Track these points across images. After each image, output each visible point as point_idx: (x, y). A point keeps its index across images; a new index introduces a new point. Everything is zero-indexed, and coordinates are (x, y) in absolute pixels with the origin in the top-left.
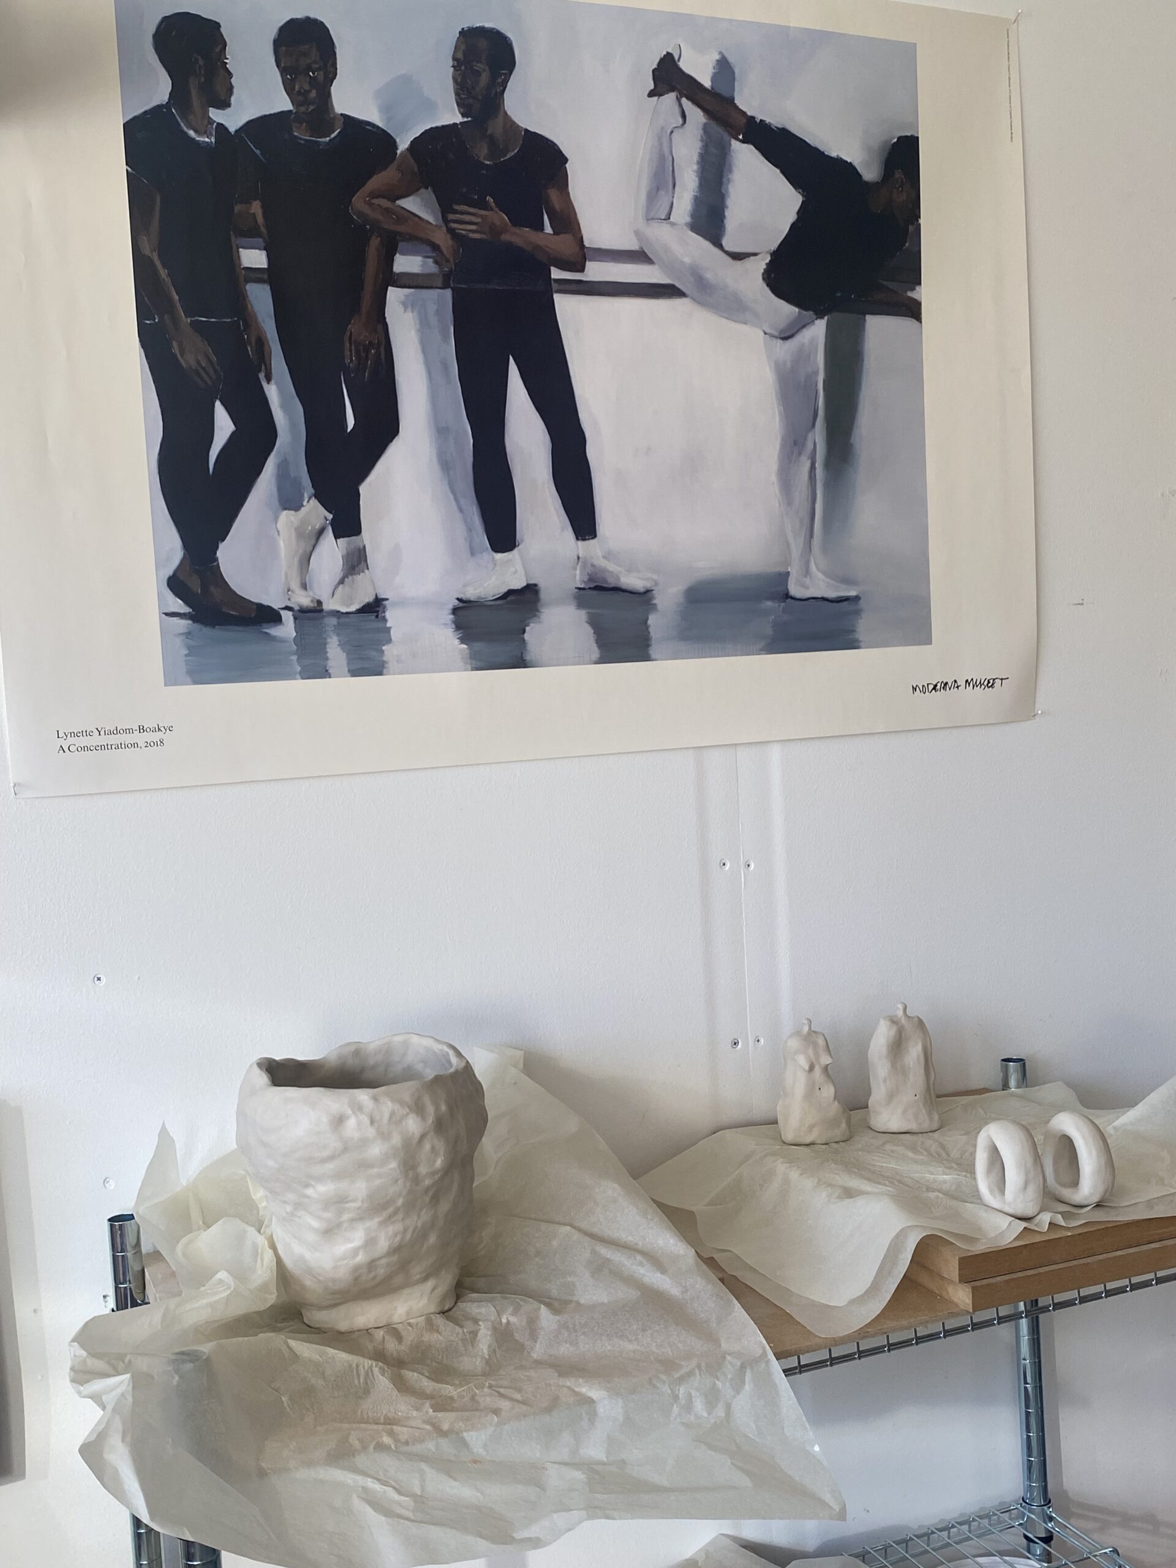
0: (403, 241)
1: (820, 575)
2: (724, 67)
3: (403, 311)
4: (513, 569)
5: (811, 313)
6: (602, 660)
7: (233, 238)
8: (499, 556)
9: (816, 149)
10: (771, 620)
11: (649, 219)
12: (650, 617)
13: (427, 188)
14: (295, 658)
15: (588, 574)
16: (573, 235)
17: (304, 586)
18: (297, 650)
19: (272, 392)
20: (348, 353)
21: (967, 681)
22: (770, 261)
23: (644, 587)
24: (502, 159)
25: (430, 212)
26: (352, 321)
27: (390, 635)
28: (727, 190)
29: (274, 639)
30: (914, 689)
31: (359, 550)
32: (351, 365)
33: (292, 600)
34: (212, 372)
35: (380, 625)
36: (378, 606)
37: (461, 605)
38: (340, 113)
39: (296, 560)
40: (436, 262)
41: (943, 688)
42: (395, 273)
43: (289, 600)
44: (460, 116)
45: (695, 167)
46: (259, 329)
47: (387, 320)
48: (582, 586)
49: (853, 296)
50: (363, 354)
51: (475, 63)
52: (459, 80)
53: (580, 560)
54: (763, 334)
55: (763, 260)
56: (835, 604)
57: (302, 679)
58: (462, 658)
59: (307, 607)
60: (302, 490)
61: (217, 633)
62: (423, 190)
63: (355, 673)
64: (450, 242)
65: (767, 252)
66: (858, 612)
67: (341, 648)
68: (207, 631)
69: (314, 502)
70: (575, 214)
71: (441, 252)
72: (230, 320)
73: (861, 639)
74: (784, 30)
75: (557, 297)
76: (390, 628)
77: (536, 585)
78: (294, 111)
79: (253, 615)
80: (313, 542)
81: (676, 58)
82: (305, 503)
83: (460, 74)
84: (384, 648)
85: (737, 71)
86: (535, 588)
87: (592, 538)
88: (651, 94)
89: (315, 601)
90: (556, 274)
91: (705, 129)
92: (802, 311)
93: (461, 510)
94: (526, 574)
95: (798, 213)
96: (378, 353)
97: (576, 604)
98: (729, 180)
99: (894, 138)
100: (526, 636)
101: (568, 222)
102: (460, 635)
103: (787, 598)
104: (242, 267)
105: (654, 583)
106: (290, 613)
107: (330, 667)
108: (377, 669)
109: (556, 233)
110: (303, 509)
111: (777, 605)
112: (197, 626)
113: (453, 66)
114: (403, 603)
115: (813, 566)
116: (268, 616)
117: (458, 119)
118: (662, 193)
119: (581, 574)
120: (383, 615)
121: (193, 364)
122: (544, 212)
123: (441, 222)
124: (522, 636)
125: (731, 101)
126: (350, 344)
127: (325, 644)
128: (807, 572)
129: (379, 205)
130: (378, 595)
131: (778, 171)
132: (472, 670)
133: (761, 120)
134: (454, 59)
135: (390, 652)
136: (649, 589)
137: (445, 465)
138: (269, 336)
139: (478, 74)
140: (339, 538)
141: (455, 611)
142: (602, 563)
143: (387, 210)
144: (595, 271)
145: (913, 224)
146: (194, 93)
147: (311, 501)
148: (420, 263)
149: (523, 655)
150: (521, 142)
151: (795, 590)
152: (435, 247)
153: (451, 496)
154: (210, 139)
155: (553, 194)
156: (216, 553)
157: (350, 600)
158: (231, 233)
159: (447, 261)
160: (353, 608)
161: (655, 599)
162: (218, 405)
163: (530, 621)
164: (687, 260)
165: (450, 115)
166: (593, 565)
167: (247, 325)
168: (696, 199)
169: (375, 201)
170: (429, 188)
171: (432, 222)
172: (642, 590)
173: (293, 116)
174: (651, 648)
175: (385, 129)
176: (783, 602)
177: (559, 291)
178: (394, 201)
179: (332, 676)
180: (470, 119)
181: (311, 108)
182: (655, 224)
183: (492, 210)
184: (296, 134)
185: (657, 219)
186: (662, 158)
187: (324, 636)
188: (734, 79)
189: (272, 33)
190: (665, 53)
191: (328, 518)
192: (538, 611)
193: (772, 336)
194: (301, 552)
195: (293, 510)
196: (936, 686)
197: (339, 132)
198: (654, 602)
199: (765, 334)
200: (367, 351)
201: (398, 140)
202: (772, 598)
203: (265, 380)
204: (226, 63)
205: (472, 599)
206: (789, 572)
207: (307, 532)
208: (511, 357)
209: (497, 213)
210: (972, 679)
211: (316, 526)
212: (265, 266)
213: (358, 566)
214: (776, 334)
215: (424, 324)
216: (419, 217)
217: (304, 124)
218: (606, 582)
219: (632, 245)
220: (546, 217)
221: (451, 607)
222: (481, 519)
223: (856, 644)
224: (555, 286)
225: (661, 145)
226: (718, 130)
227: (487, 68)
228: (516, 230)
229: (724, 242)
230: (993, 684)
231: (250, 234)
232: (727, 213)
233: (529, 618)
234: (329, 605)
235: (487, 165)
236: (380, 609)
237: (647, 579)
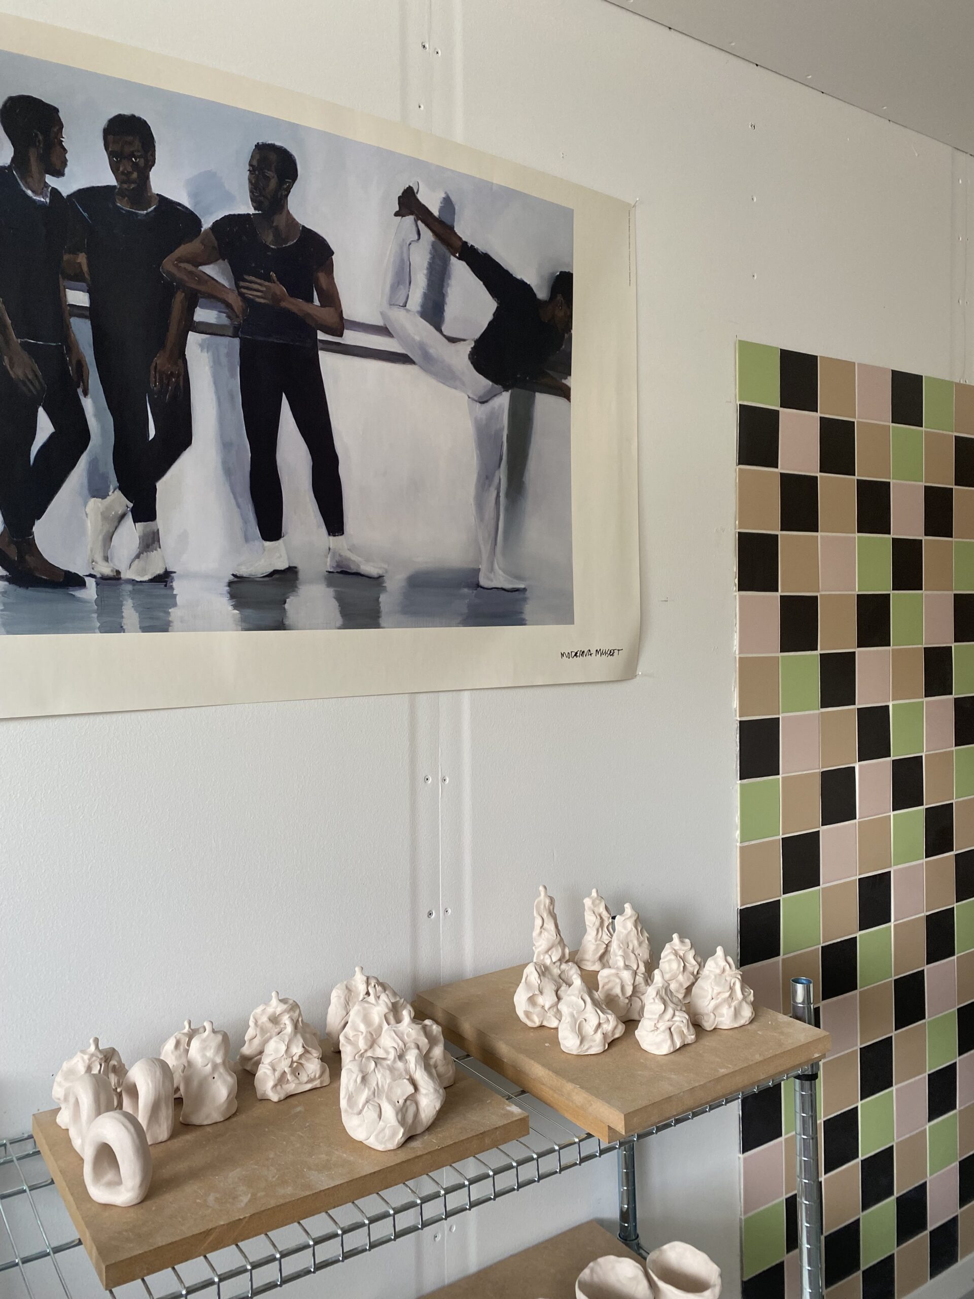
0: (202, 297)
1: (501, 572)
2: (448, 203)
3: (200, 351)
4: (278, 555)
5: (500, 386)
6: (345, 626)
7: (61, 279)
8: (267, 544)
9: (507, 272)
10: (467, 602)
11: (391, 304)
12: (381, 596)
13: (224, 260)
14: (95, 615)
15: (337, 562)
16: (336, 309)
17: (106, 559)
18: (97, 609)
19: (88, 404)
20: (154, 379)
21: (597, 651)
22: (474, 347)
23: (378, 574)
24: (284, 246)
25: (225, 278)
26: (158, 355)
27: (176, 601)
28: (447, 292)
29: (79, 600)
30: (562, 655)
31: (154, 533)
32: (155, 388)
33: (95, 569)
34: (37, 384)
35: (168, 592)
36: (167, 578)
37: (236, 579)
38: (156, 193)
39: (101, 537)
40: (228, 317)
41: (582, 655)
42: (195, 321)
43: (93, 569)
44: (253, 208)
45: (425, 272)
46: (79, 352)
47: (187, 357)
48: (331, 570)
49: (528, 378)
50: (165, 381)
51: (266, 171)
52: (253, 182)
53: (331, 550)
54: (467, 397)
55: (469, 344)
56: (510, 593)
57: (101, 633)
58: (235, 621)
59: (107, 576)
60: (109, 483)
61: (30, 592)
62: (220, 261)
63: (145, 629)
64: (241, 303)
65: (473, 340)
66: (525, 600)
67: (135, 610)
68: (21, 591)
69: (118, 493)
70: (338, 293)
71: (232, 309)
72: (55, 344)
73: (526, 619)
74: (488, 185)
75: (321, 354)
76: (176, 595)
77: (296, 567)
78: (118, 187)
79: (61, 580)
80: (116, 523)
81: (416, 191)
82: (110, 493)
83: (254, 177)
84: (170, 610)
85: (456, 208)
86: (295, 569)
87: (341, 535)
88: (397, 214)
89: (115, 570)
90: (321, 336)
91: (433, 245)
92: (493, 384)
93: (239, 506)
94: (289, 558)
95: (494, 315)
96: (177, 382)
97: (326, 583)
98: (448, 284)
99: (558, 272)
100: (286, 606)
101: (331, 299)
102: (234, 603)
103: (478, 587)
104: (67, 304)
105: (384, 571)
106: (93, 580)
107: (124, 624)
108: (164, 627)
109: (322, 306)
110: (108, 497)
111: (471, 591)
112: (13, 587)
113: (249, 170)
114: (187, 576)
115: (496, 566)
116: (76, 581)
117: (252, 211)
118: (401, 287)
119: (331, 561)
120: (171, 584)
121: (21, 377)
122: (314, 289)
123: (234, 288)
124: (283, 606)
125: (451, 228)
126: (155, 372)
127: (122, 605)
128: (492, 569)
129: (185, 268)
130: (167, 568)
131: (482, 283)
132: (242, 630)
133: (471, 245)
134: (250, 165)
135: (175, 614)
136: (381, 575)
137: (228, 471)
138: (87, 359)
139: (268, 179)
140: (137, 522)
141: (230, 584)
142: (348, 554)
143: (191, 273)
144: (350, 337)
145: (567, 333)
146: (33, 160)
147: (115, 492)
148: (216, 316)
149: (284, 621)
150: (299, 235)
151: (483, 582)
152: (228, 306)
153: (231, 495)
154: (45, 199)
155: (322, 277)
156: (32, 528)
157: (143, 571)
158: (60, 276)
159: (237, 317)
160: (146, 578)
161: (386, 583)
162: (41, 410)
163: (290, 594)
164: (417, 338)
165: (245, 207)
166: (340, 556)
167: (69, 349)
168: (426, 296)
169: (182, 265)
170: (226, 260)
171: (226, 286)
172: (376, 576)
173: (117, 190)
174: (380, 619)
175: (193, 210)
176: (475, 590)
177: (322, 349)
178: (198, 265)
179: (126, 631)
180: (260, 212)
181: (133, 186)
182: (395, 309)
183: (274, 283)
184: (118, 204)
185: (397, 305)
186: (402, 261)
187: (121, 599)
188: (454, 213)
189: (103, 123)
190: (408, 186)
191: (129, 506)
192: (296, 587)
193: (473, 400)
194: (104, 531)
195: (100, 498)
196: (576, 653)
197: (155, 208)
198: (384, 585)
199: (469, 397)
200: (169, 380)
201: (202, 220)
202: (468, 586)
203: (82, 394)
204: (62, 141)
205: (245, 576)
206: (480, 569)
207: (111, 516)
208: (284, 394)
209: (278, 285)
210: (600, 650)
211: (119, 511)
212: (88, 306)
213: (152, 545)
214: (476, 399)
215: (216, 363)
216: (217, 281)
217: (126, 198)
218: (350, 568)
219: (380, 323)
220: (315, 293)
221: (227, 580)
222: (255, 515)
223: (524, 622)
224: (320, 345)
225: (402, 252)
226: (443, 249)
227: (276, 176)
228: (292, 300)
229: (443, 329)
230: (613, 653)
231: (76, 278)
232: (446, 308)
233: (289, 593)
234: (126, 575)
235: (272, 248)
236: (169, 580)
237: (380, 568)
